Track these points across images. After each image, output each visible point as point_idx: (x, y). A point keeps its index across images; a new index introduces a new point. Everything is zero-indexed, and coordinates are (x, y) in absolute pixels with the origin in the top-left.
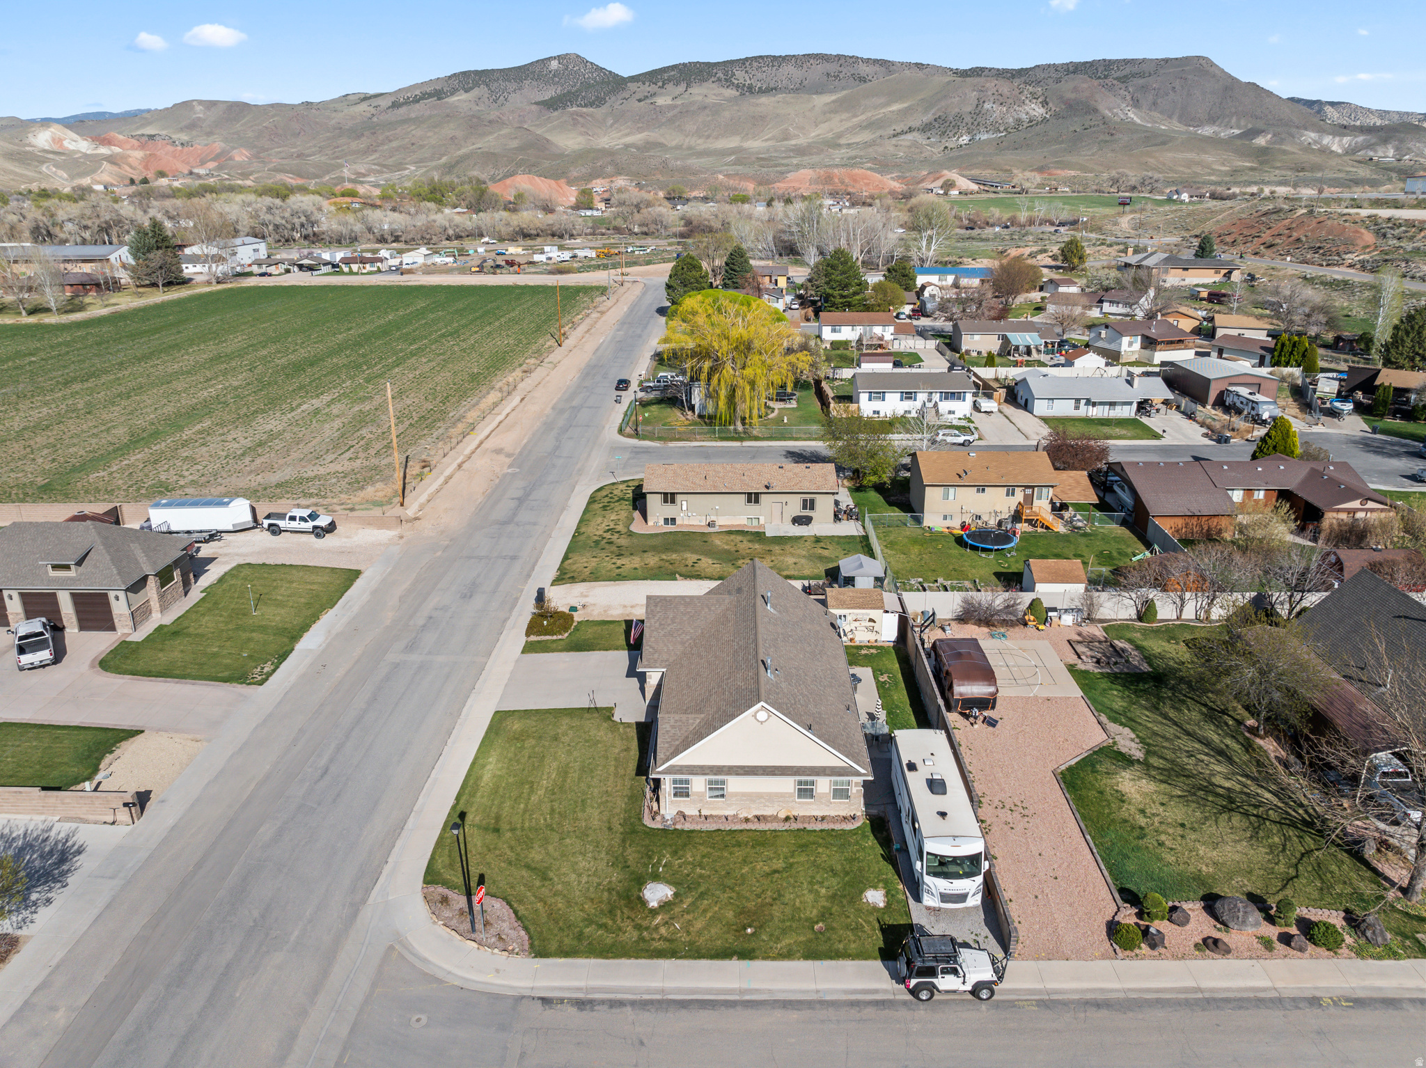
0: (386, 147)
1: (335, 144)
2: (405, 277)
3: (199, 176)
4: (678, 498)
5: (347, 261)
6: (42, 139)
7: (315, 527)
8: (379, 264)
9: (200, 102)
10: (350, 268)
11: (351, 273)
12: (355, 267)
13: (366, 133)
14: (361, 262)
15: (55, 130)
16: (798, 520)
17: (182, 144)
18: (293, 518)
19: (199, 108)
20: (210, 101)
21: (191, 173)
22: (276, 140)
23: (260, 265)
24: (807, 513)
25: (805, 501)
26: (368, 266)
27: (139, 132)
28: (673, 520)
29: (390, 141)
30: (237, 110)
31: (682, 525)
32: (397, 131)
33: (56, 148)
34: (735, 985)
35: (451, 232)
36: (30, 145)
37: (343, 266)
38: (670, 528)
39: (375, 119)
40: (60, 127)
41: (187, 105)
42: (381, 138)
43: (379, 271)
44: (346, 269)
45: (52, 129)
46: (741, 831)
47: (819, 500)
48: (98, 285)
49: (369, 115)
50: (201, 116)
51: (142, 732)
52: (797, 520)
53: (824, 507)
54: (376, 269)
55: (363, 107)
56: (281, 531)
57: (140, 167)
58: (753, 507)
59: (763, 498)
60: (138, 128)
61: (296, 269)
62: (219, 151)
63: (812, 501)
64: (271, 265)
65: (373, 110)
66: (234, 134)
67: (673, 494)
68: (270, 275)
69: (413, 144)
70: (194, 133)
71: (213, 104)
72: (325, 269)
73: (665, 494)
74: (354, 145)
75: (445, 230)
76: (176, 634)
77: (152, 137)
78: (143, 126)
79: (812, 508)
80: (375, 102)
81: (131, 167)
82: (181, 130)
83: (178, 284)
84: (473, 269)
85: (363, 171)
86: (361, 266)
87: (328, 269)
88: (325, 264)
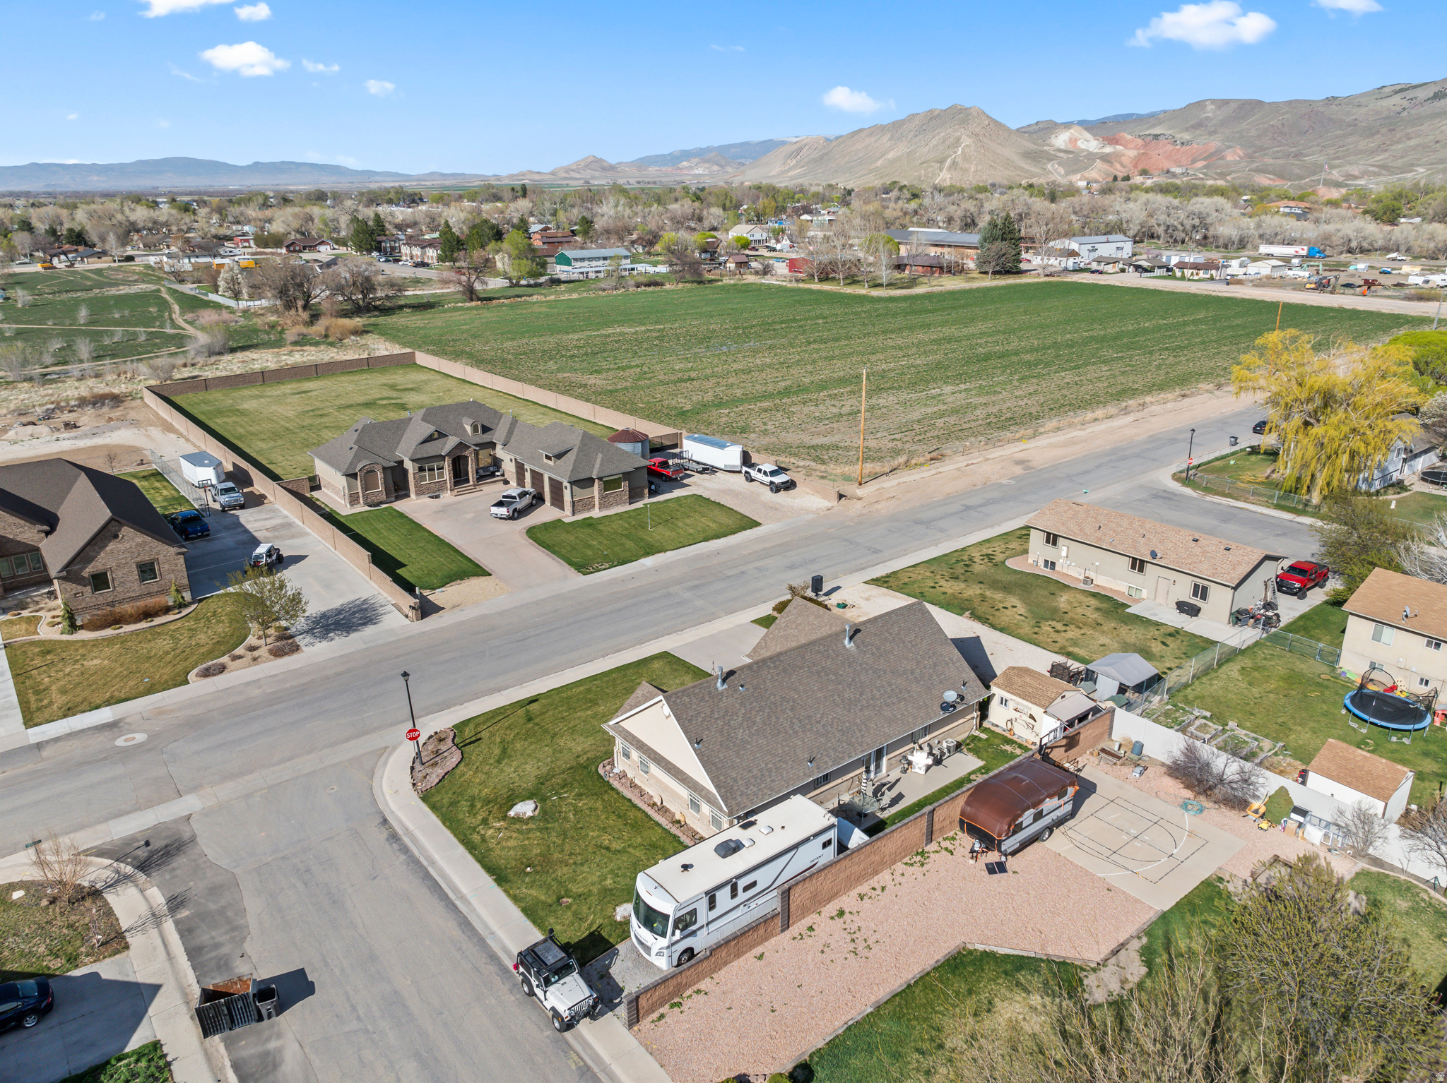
0: (1401, 146)
1: (1341, 143)
2: (1231, 287)
3: (1174, 175)
4: (1060, 541)
5: (1182, 266)
6: (1061, 140)
7: (772, 483)
8: (1214, 272)
9: (1213, 101)
10: (1183, 273)
11: (1183, 278)
12: (1188, 273)
13: (1383, 130)
14: (1195, 268)
15: (1075, 131)
16: (1185, 608)
17: (1183, 143)
18: (760, 471)
19: (1210, 107)
20: (1223, 100)
21: (1168, 172)
22: (1279, 138)
23: (1099, 262)
24: (1197, 601)
25: (1196, 586)
26: (1201, 272)
27: (1147, 133)
28: (1053, 564)
29: (1409, 139)
30: (1249, 107)
31: (1059, 572)
32: (1422, 127)
33: (1070, 148)
34: (464, 890)
35: (1354, 244)
36: (1049, 145)
37: (1177, 270)
38: (1047, 572)
39: (1405, 113)
40: (1079, 128)
41: (1200, 105)
42: (1398, 136)
43: (1212, 279)
44: (1178, 274)
45: (1072, 131)
46: (640, 809)
47: (1214, 591)
48: (941, 268)
49: (1398, 109)
50: (1210, 115)
51: (490, 575)
52: (1182, 607)
53: (1219, 602)
54: (1208, 276)
55: (1397, 99)
56: (752, 480)
57: (1130, 165)
58: (1135, 575)
59: (1148, 567)
60: (1147, 129)
61: (1131, 269)
62: (1213, 150)
63: (1205, 589)
64: (1109, 264)
65: (1405, 103)
66: (1237, 133)
67: (1056, 536)
68: (1101, 272)
69: (1437, 142)
70: (1198, 132)
71: (1226, 102)
72: (1158, 272)
73: (1049, 534)
74: (1363, 144)
75: (1350, 240)
76: (590, 525)
77: (1156, 136)
78: (1153, 126)
79: (1204, 597)
80: (1410, 94)
81: (1122, 165)
82: (1187, 129)
83: (1013, 273)
84: (1308, 286)
85: (1356, 173)
86: (1195, 271)
87: (1162, 272)
88: (1160, 267)
